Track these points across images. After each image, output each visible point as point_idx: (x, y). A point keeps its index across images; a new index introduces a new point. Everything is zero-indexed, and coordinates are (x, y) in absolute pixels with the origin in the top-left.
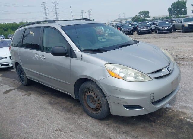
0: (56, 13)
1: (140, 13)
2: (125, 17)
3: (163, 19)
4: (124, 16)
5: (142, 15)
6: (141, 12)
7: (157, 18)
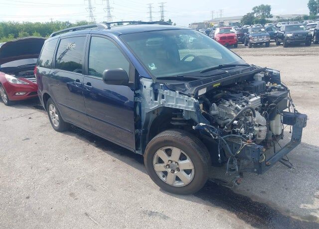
0: (109, 8)
1: (254, 9)
2: (222, 17)
3: (298, 20)
4: (221, 15)
5: (258, 11)
6: (257, 7)
7: (287, 19)
